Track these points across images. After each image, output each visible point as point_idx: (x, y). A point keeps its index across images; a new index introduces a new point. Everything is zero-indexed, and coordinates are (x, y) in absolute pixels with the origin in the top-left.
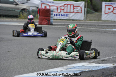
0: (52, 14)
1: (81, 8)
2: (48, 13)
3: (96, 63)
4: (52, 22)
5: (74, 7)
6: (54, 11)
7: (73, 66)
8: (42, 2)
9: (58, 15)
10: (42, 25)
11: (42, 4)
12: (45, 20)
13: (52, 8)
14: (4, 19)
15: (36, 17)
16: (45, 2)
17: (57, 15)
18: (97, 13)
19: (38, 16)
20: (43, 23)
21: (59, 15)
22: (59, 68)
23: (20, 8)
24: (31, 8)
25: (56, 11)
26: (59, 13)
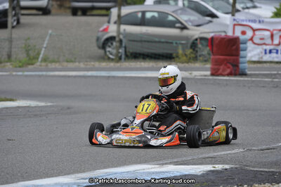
2: (234, 47)
4: (245, 69)
8: (234, 20)
9: (275, 51)
10: (218, 75)
11: (235, 25)
12: (226, 64)
14: (139, 63)
16: (243, 21)
17: (270, 52)
20: (220, 71)
21: (277, 52)
23: (192, 37)
25: (269, 41)
26: (277, 48)
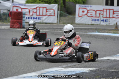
0: (24, 17)
1: (54, 10)
2: (20, 16)
3: (71, 68)
4: (24, 25)
5: (46, 10)
6: (26, 14)
7: (48, 71)
8: (13, 4)
9: (31, 18)
10: (14, 28)
11: (13, 6)
12: (17, 23)
13: (24, 11)
15: (7, 20)
16: (17, 5)
17: (29, 18)
18: (71, 16)
19: (9, 19)
20: (14, 26)
22: (33, 72)
24: (2, 11)
25: (28, 14)
26: (31, 16)
